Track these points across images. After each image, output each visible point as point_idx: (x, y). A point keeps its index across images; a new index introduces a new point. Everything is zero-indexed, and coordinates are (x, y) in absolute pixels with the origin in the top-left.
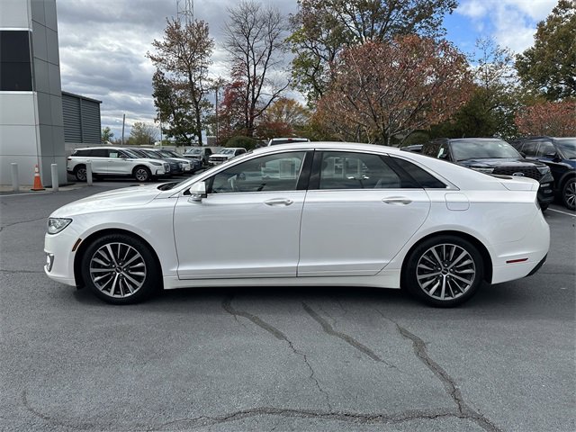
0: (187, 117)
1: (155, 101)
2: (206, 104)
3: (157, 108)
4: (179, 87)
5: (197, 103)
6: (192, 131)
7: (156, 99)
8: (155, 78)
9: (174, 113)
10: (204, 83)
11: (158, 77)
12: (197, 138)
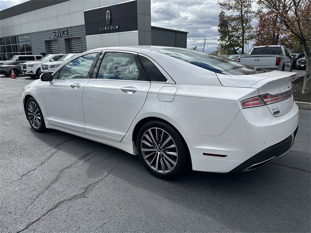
0: (236, 37)
1: (219, 29)
2: (250, 27)
3: (219, 33)
4: (234, 19)
5: (243, 28)
6: (238, 45)
7: (219, 28)
8: (220, 16)
9: (229, 35)
10: (249, 15)
11: (222, 15)
12: (241, 49)
